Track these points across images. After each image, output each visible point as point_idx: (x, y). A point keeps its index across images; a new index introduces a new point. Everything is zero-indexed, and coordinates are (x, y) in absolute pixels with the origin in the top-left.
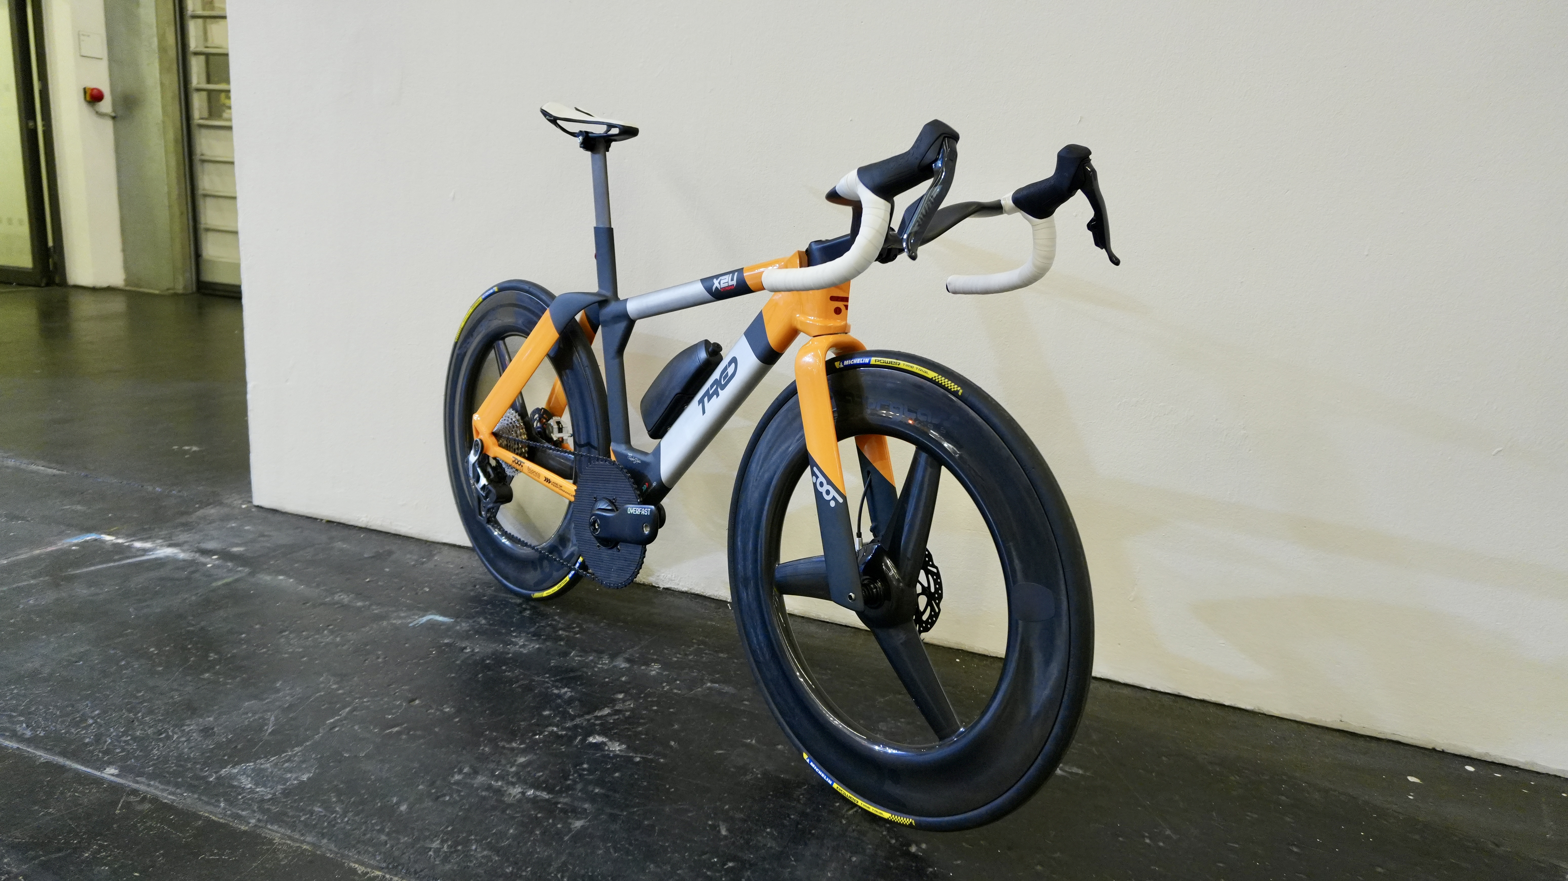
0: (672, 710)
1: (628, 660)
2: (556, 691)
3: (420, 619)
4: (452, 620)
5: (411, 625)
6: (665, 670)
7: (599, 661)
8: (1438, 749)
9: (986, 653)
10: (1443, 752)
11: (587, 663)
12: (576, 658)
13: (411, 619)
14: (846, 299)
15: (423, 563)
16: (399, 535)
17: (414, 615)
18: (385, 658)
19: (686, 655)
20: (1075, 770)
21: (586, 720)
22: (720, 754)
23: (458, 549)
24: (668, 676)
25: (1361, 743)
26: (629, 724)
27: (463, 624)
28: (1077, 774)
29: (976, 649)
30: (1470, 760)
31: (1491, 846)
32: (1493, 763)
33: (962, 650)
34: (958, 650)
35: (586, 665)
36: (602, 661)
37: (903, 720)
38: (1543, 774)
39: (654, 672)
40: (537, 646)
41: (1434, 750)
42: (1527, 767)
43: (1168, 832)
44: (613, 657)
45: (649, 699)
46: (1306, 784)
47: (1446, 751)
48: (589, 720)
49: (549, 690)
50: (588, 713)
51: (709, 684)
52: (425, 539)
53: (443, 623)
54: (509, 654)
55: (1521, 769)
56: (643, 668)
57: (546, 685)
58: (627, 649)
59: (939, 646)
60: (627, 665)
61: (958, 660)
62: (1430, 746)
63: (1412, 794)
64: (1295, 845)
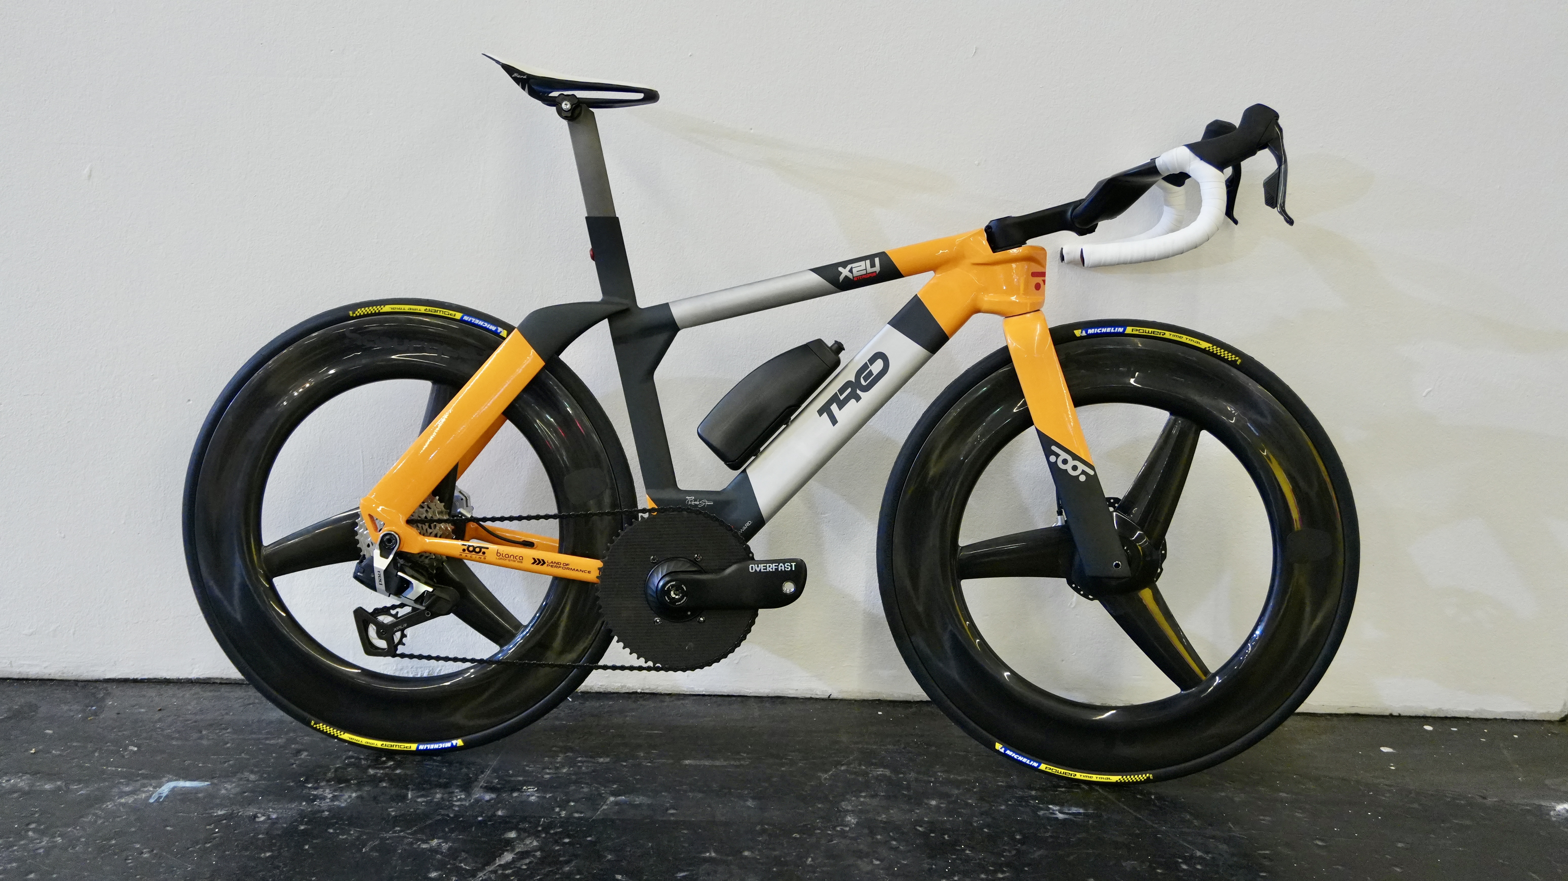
0: (589, 839)
1: (489, 789)
2: (424, 846)
3: (160, 790)
4: (207, 783)
5: (151, 801)
6: (545, 792)
7: (452, 797)
8: (1395, 714)
9: (909, 698)
10: (1399, 716)
11: (438, 803)
12: (419, 800)
13: (144, 792)
14: (1043, 274)
15: (95, 714)
16: (27, 680)
17: (144, 786)
18: (152, 851)
19: (557, 768)
20: (1074, 810)
21: (491, 872)
22: (683, 876)
23: (132, 685)
24: (554, 798)
25: (1323, 723)
26: (550, 865)
27: (228, 786)
28: (1080, 814)
29: (896, 695)
30: (1426, 719)
31: (1480, 800)
32: (1446, 718)
33: (879, 700)
34: (873, 701)
35: (439, 805)
36: (456, 797)
37: (863, 794)
38: (1491, 720)
39: (533, 798)
40: (354, 795)
41: (1391, 715)
42: (1477, 716)
43: (1199, 854)
44: (467, 787)
45: (552, 832)
46: (1298, 776)
47: (1403, 714)
48: (495, 872)
49: (415, 846)
50: (488, 864)
51: (612, 799)
52: (73, 678)
53: (197, 790)
54: (323, 811)
55: (1470, 719)
56: (515, 794)
57: (406, 841)
58: (477, 776)
59: (850, 700)
60: (493, 796)
61: (880, 713)
62: (1387, 713)
63: (1392, 764)
64: (1317, 839)
